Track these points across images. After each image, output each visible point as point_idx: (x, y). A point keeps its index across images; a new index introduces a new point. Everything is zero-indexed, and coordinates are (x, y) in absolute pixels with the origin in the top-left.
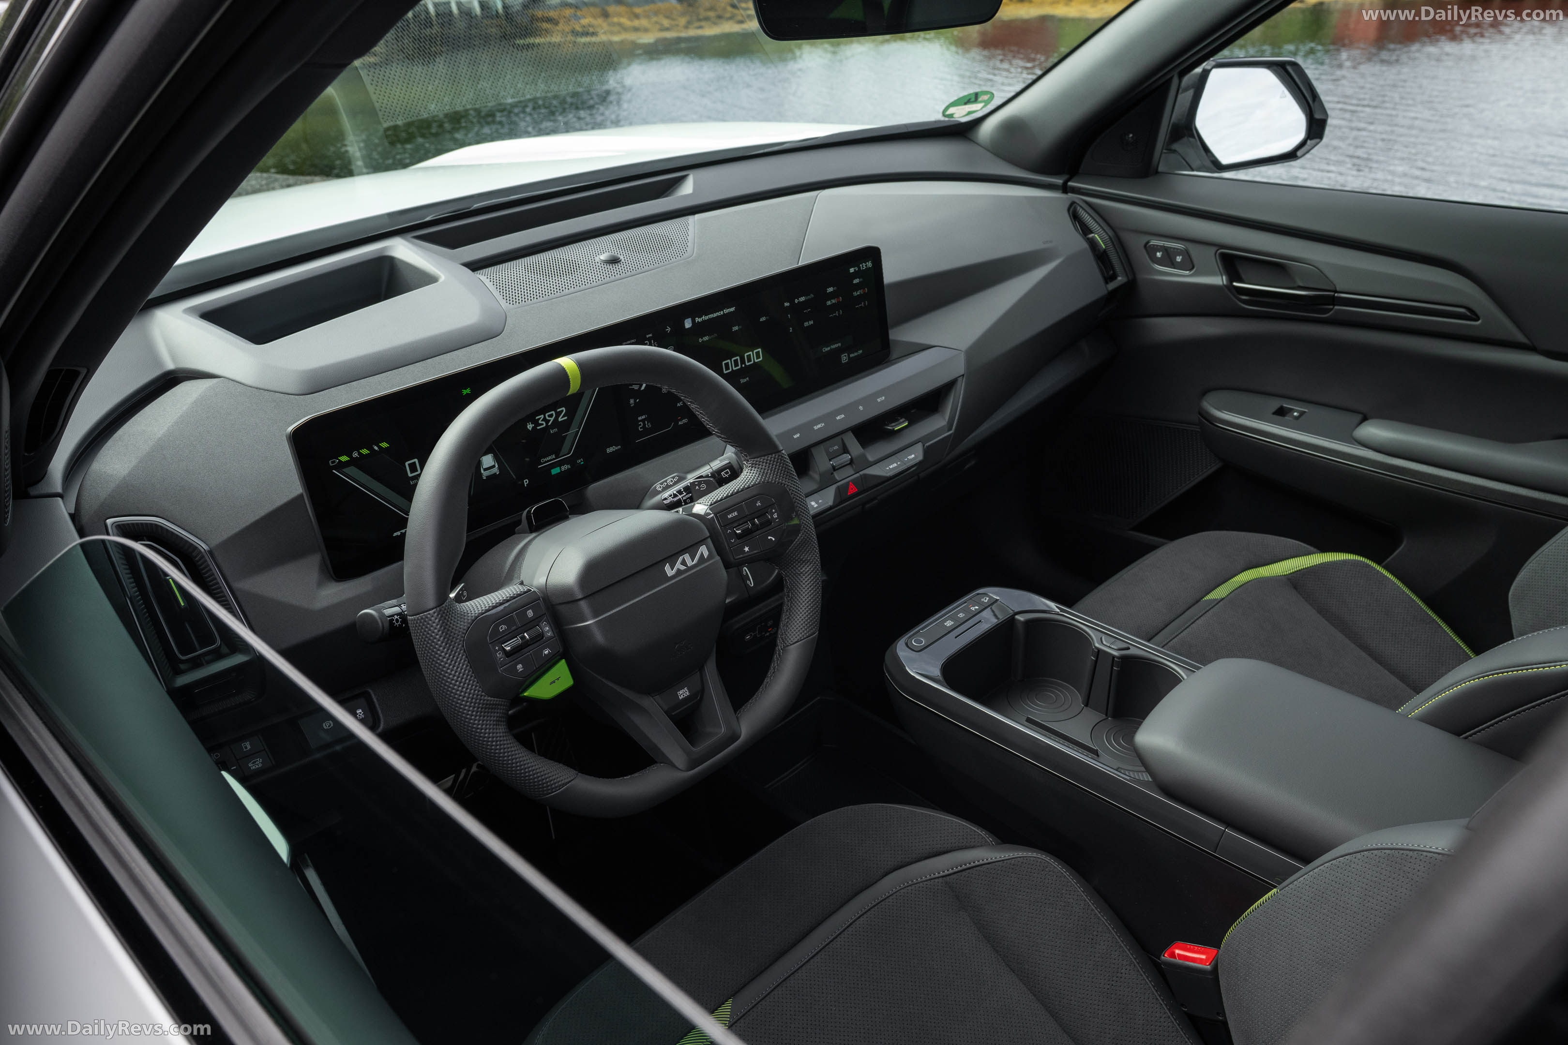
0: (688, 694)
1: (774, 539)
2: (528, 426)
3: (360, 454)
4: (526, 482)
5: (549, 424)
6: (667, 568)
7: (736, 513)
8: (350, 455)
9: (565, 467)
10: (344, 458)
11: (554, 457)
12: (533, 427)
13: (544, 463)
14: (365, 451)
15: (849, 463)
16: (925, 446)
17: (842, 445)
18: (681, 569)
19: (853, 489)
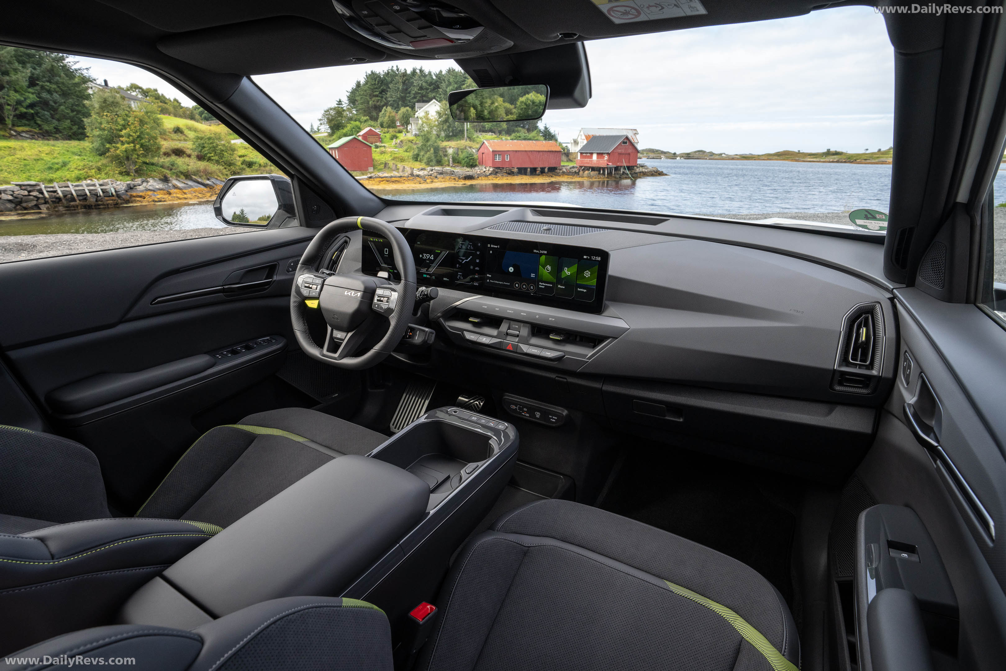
5: (427, 259)
6: (346, 292)
7: (380, 293)
9: (428, 276)
10: (372, 239)
12: (422, 257)
13: (423, 271)
14: (377, 240)
15: (518, 336)
16: (564, 356)
17: (520, 327)
18: (350, 295)
19: (510, 348)
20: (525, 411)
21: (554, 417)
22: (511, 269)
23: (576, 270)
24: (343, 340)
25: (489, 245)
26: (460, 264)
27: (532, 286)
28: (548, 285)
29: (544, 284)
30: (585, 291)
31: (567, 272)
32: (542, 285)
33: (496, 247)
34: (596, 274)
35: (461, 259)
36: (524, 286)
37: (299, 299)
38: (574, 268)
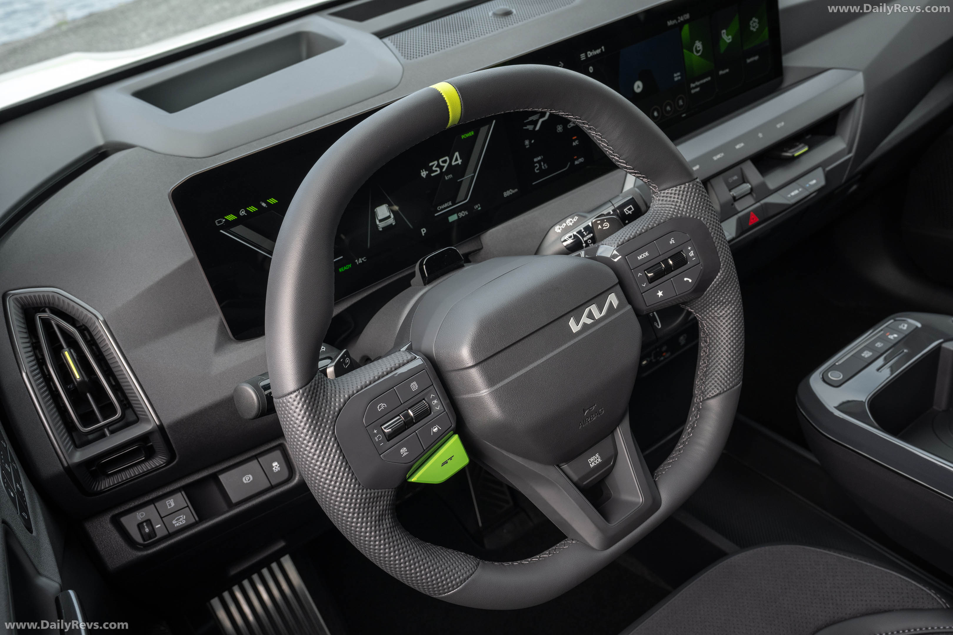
0: (599, 460)
1: (690, 281)
2: (422, 174)
3: (247, 211)
4: (424, 231)
5: (444, 170)
6: (572, 323)
7: (647, 254)
8: (236, 214)
9: (462, 214)
10: (231, 217)
11: (450, 203)
12: (427, 175)
13: (442, 210)
14: (252, 209)
15: (751, 191)
17: (740, 175)
18: (589, 323)
19: (754, 219)
20: (664, 352)
22: (638, 87)
23: (739, 25)
25: (583, 56)
26: (531, 134)
27: (680, 98)
28: (705, 80)
29: (697, 83)
30: (756, 58)
31: (726, 37)
32: (695, 87)
33: (598, 52)
34: (766, 17)
36: (668, 108)
38: (735, 25)
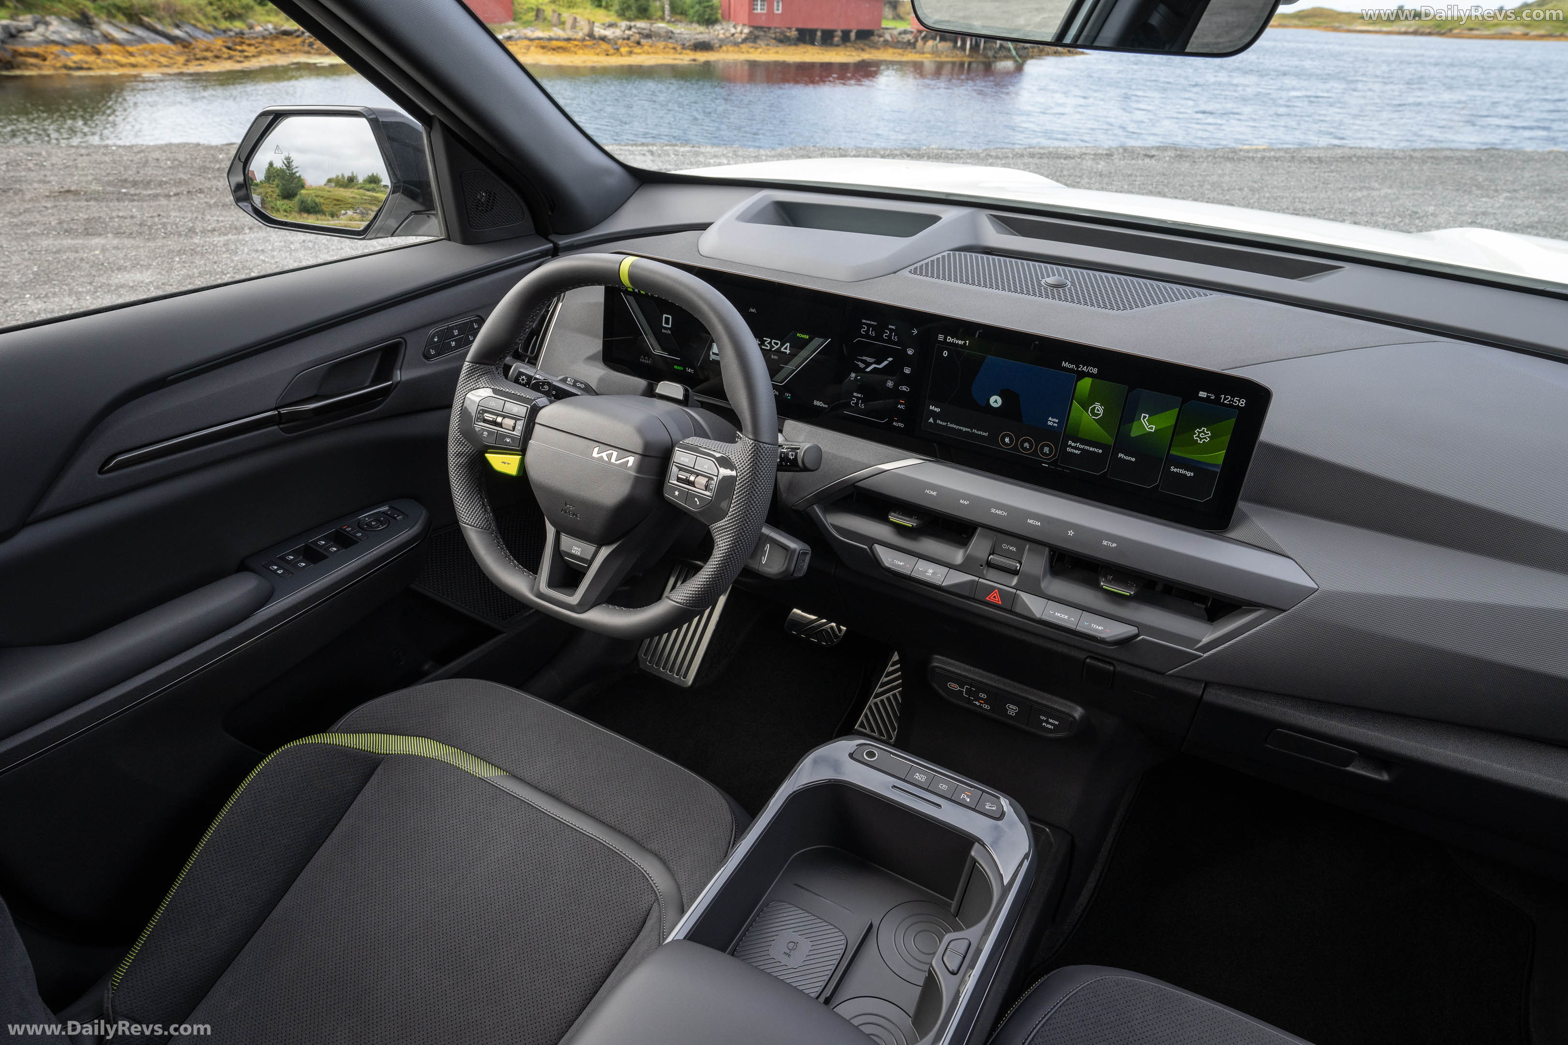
0: (579, 553)
1: (698, 503)
5: (773, 349)
6: (596, 450)
7: (687, 460)
15: (1015, 572)
16: (1137, 636)
17: (1021, 551)
18: (606, 459)
19: (994, 598)
20: (982, 699)
21: (1051, 721)
22: (996, 401)
23: (1173, 422)
24: (590, 563)
25: (941, 337)
26: (860, 371)
27: (1047, 445)
28: (1091, 449)
29: (1082, 447)
30: (1189, 474)
31: (1147, 424)
32: (1074, 448)
33: (960, 342)
34: (1227, 439)
35: (864, 362)
36: (1026, 445)
37: (468, 449)
38: (1168, 419)
